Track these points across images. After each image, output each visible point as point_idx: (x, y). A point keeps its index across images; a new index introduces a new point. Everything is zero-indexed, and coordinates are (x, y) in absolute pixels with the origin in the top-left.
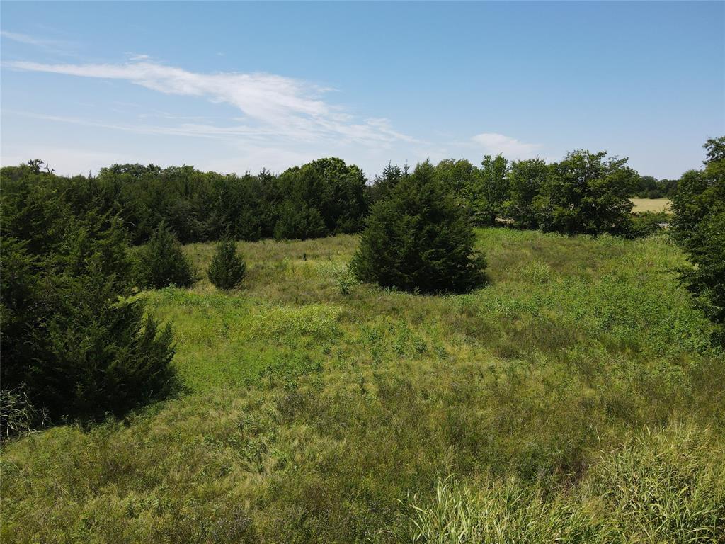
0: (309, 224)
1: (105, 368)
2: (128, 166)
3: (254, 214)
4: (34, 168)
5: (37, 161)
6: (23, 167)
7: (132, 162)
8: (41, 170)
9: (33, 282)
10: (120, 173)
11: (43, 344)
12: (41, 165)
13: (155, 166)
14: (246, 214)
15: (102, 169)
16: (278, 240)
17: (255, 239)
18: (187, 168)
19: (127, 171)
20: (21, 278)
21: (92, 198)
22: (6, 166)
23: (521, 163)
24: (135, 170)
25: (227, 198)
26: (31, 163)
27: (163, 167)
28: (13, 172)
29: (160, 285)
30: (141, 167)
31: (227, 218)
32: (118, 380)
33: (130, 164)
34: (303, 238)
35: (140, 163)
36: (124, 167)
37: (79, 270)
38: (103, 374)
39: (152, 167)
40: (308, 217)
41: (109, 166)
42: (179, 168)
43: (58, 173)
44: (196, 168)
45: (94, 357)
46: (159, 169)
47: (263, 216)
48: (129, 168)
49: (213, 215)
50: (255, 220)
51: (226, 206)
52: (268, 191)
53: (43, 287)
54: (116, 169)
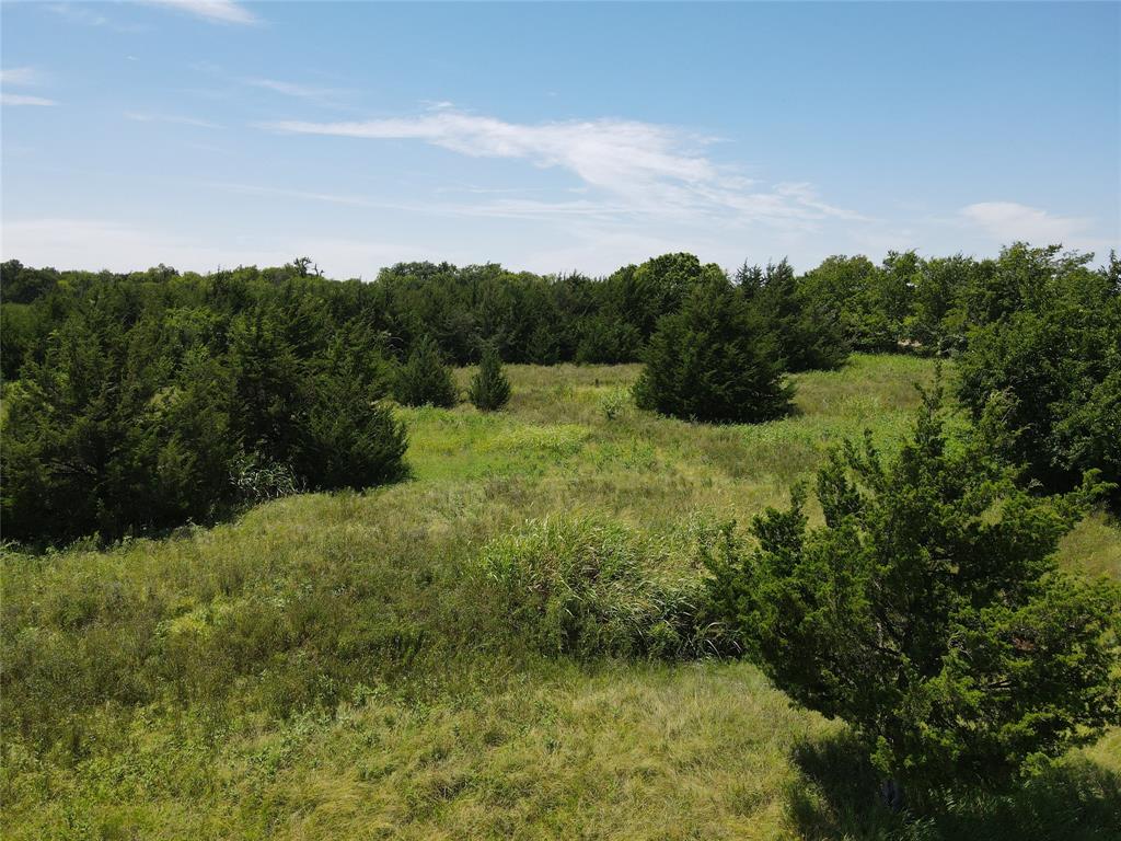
0: (621, 345)
1: (349, 450)
2: (414, 264)
3: (551, 331)
4: (299, 270)
5: (304, 260)
6: (288, 268)
7: (420, 260)
8: (308, 272)
9: (299, 381)
10: (404, 275)
11: (305, 429)
12: (309, 265)
13: (449, 264)
14: (542, 330)
15: (382, 269)
16: (578, 364)
17: (549, 363)
18: (491, 267)
19: (412, 273)
20: (290, 376)
21: (361, 309)
22: (269, 267)
23: (934, 261)
24: (424, 270)
25: (519, 309)
26: (297, 263)
27: (459, 267)
28: (276, 275)
29: (418, 402)
30: (431, 267)
31: (517, 335)
32: (359, 462)
33: (418, 262)
34: (611, 361)
35: (430, 261)
36: (409, 267)
37: (334, 371)
38: (347, 455)
39: (445, 266)
40: (620, 335)
41: (390, 265)
42: (482, 267)
43: (328, 276)
44: (503, 267)
45: (342, 441)
46: (454, 268)
47: (564, 333)
48: (416, 267)
49: (501, 330)
50: (551, 338)
51: (517, 319)
52: (578, 300)
53: (307, 386)
54: (400, 269)
